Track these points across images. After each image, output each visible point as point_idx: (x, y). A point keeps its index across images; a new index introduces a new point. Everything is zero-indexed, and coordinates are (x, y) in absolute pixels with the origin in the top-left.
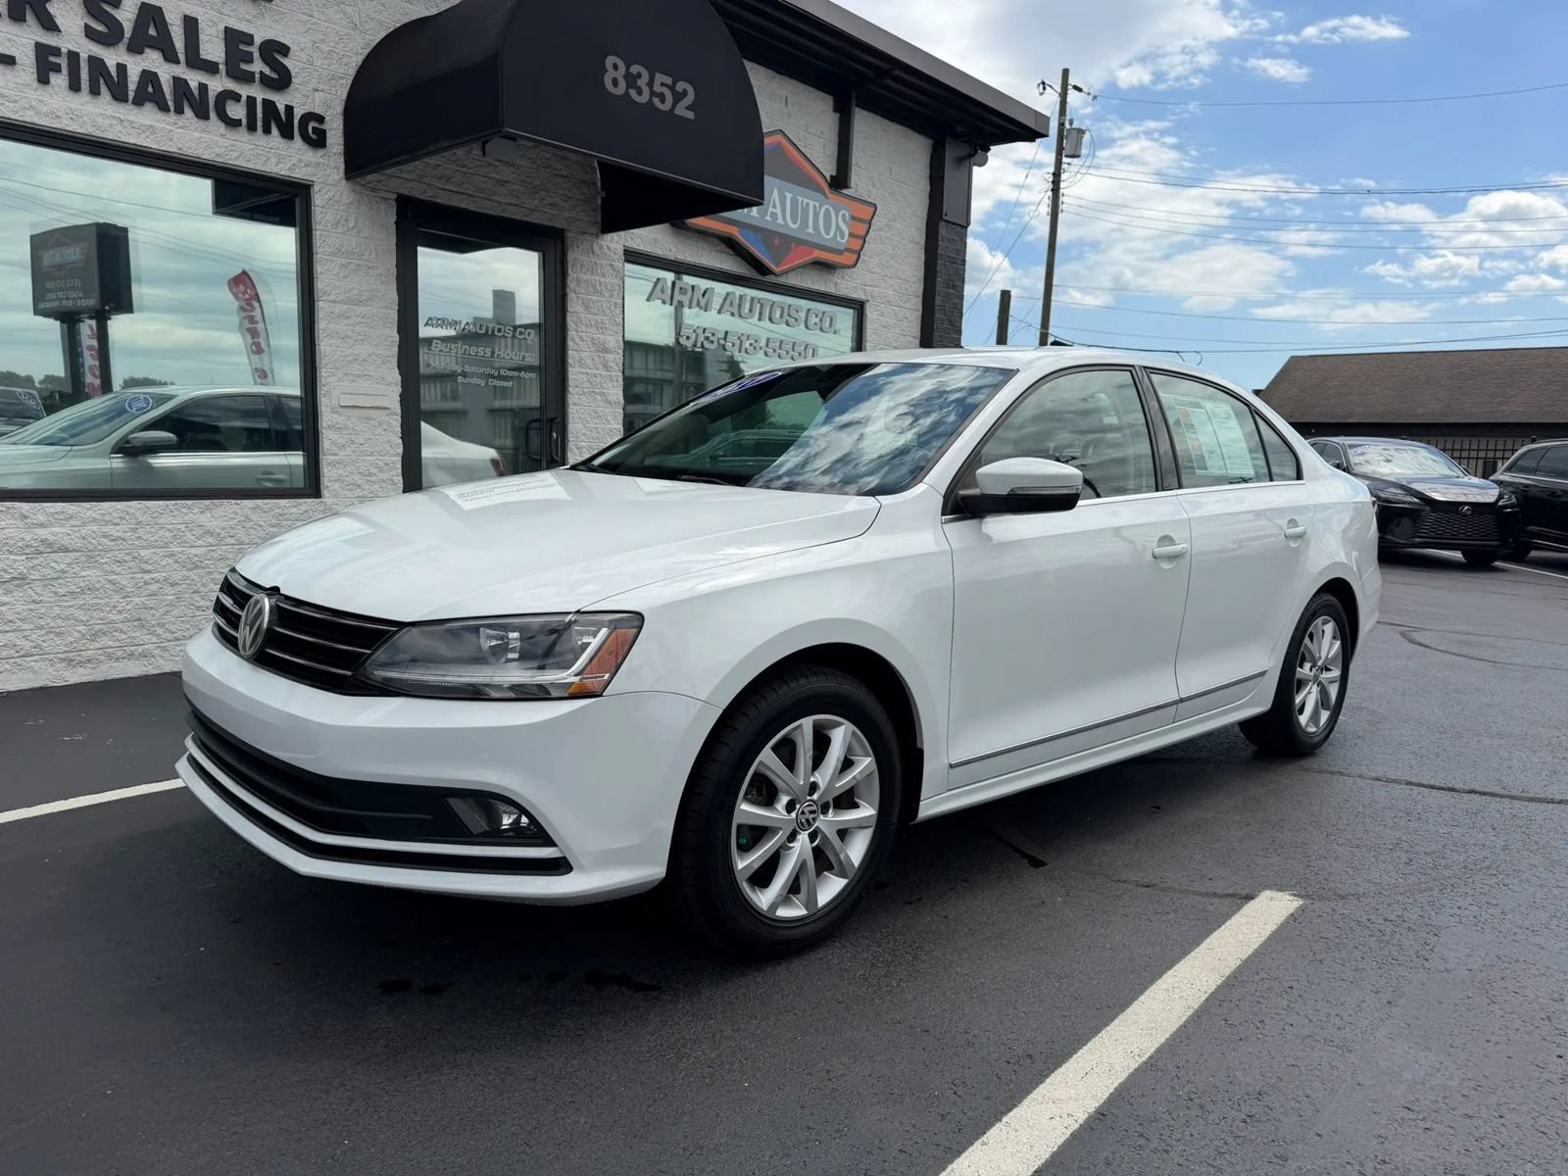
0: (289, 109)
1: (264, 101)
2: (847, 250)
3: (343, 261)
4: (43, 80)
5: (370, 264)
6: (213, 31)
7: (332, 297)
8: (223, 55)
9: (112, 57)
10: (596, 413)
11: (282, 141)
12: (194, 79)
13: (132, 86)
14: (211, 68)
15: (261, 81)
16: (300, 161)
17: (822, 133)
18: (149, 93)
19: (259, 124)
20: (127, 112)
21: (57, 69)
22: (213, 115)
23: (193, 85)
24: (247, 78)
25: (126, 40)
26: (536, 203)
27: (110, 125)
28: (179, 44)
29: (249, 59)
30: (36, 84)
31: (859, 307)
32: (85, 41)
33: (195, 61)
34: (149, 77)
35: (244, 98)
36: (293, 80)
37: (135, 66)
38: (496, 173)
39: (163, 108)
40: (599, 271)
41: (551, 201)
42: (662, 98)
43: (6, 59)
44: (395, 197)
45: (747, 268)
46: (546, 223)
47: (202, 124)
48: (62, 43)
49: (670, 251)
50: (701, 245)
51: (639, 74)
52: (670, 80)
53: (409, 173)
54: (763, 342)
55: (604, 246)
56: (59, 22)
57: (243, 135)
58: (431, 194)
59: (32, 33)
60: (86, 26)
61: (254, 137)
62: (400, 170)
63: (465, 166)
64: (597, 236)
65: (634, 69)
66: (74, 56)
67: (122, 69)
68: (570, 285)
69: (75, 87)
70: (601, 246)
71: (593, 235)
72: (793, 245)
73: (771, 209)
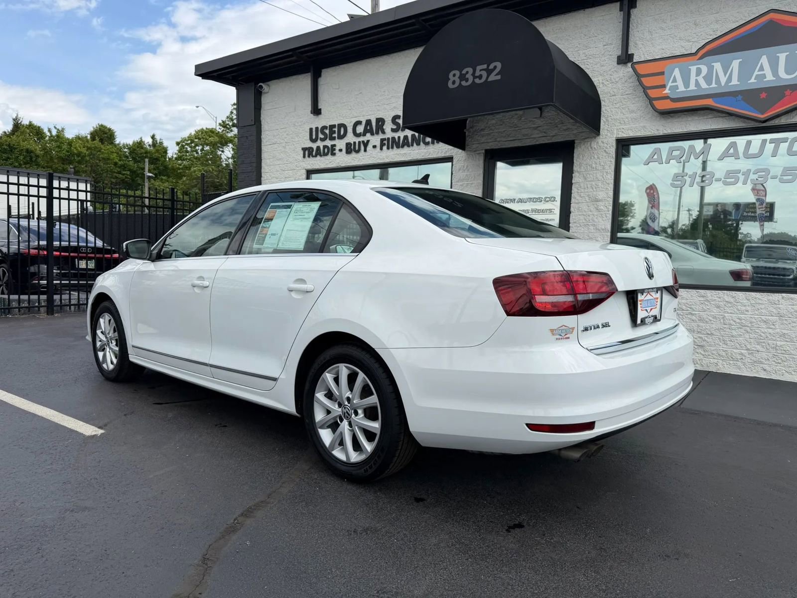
3: (461, 183)
4: (381, 149)
5: (471, 182)
9: (396, 135)
10: (588, 236)
13: (401, 142)
18: (405, 142)
20: (400, 151)
21: (385, 144)
22: (422, 143)
25: (401, 128)
26: (556, 131)
27: (396, 157)
30: (380, 151)
32: (391, 133)
34: (406, 137)
37: (402, 136)
38: (534, 124)
39: (409, 146)
40: (596, 157)
41: (565, 128)
42: (480, 77)
43: (374, 147)
44: (484, 151)
45: (744, 122)
46: (562, 140)
47: (419, 147)
48: (386, 136)
49: (658, 130)
50: (690, 119)
51: (467, 72)
52: (485, 66)
53: (490, 139)
54: (778, 171)
55: (600, 142)
56: (386, 131)
57: (431, 145)
58: (499, 145)
59: (381, 136)
60: (392, 129)
61: (435, 145)
62: (487, 139)
63: (518, 127)
64: (595, 137)
65: (464, 72)
66: (388, 139)
67: (399, 137)
68: (575, 168)
69: (388, 148)
70: (598, 143)
71: (591, 138)
72: (788, 92)
73: (756, 73)
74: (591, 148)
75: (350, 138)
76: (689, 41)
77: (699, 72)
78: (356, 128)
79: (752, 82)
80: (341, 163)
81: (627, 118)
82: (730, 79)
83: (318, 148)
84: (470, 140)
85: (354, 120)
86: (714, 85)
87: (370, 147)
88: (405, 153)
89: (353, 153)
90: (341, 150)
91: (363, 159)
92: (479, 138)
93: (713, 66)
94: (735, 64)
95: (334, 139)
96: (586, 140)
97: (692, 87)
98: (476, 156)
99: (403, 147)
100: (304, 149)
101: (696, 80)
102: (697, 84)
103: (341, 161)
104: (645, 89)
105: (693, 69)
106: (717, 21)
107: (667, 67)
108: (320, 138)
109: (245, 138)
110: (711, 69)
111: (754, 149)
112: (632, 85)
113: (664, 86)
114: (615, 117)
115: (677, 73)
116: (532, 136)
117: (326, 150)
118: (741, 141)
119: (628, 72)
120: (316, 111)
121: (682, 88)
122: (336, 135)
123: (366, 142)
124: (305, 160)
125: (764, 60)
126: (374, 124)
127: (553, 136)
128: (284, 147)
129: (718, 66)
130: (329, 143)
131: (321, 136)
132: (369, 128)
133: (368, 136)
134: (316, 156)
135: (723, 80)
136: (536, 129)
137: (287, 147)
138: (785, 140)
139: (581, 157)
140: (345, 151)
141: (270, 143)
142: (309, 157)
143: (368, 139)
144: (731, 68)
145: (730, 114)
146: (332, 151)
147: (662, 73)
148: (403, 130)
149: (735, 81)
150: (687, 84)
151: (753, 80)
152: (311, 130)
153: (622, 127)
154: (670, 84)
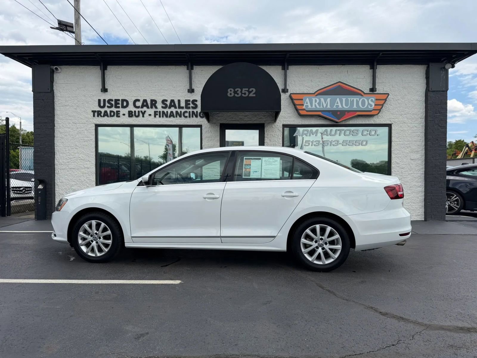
0: (197, 112)
1: (192, 111)
2: (374, 110)
3: (208, 139)
4: (155, 117)
5: (214, 139)
6: (183, 101)
7: (205, 147)
8: (185, 105)
9: (165, 110)
11: (196, 118)
12: (179, 110)
13: (169, 114)
14: (182, 108)
15: (192, 108)
16: (199, 121)
17: (365, 77)
18: (172, 115)
19: (191, 116)
20: (168, 119)
21: (157, 114)
22: (182, 116)
23: (179, 112)
24: (189, 108)
25: (168, 107)
26: (256, 118)
27: (165, 122)
28: (177, 105)
29: (189, 104)
30: (154, 118)
31: (389, 126)
32: (162, 109)
33: (180, 107)
34: (172, 112)
35: (188, 112)
36: (198, 106)
37: (169, 111)
38: (245, 114)
39: (174, 117)
40: (274, 131)
41: (260, 117)
42: (245, 94)
43: (150, 115)
44: (219, 124)
45: (331, 122)
46: (259, 123)
47: (181, 118)
48: (158, 110)
49: (299, 122)
50: (311, 119)
51: (238, 91)
52: (247, 89)
53: (223, 118)
54: (341, 142)
55: (276, 125)
56: (158, 107)
57: (188, 118)
58: (228, 122)
59: (154, 109)
60: (162, 106)
61: (190, 118)
62: (221, 118)
63: (236, 114)
64: (274, 123)
65: (236, 90)
66: (160, 112)
67: (167, 112)
68: (265, 136)
69: (160, 117)
70: (275, 125)
71: (272, 123)
72: (346, 113)
73: (336, 104)
74: (272, 128)
75: (131, 108)
76: (309, 87)
77: (316, 101)
78: (135, 103)
79: (335, 108)
80: (124, 122)
81: (287, 116)
82: (327, 106)
83: (106, 112)
84: (212, 118)
85: (134, 99)
86: (321, 107)
87: (146, 115)
88: (172, 121)
89: (134, 116)
90: (124, 115)
91: (142, 121)
92: (216, 117)
93: (321, 99)
94: (329, 100)
95: (119, 107)
96: (270, 124)
97: (314, 107)
98: (215, 126)
99: (170, 117)
100: (94, 112)
101: (315, 104)
102: (315, 106)
103: (124, 121)
104: (295, 105)
105: (314, 99)
106: (319, 82)
107: (304, 97)
108: (107, 106)
109: (42, 100)
110: (320, 100)
111: (333, 133)
112: (288, 102)
113: (303, 105)
114: (282, 115)
115: (307, 100)
116: (244, 120)
117: (112, 114)
118: (329, 129)
119: (286, 96)
120: (104, 90)
121: (310, 107)
122: (120, 105)
123: (143, 112)
124: (94, 118)
125: (338, 100)
126: (149, 102)
127: (255, 120)
128: (75, 109)
129: (322, 100)
130: (114, 109)
131: (107, 104)
132: (145, 104)
133: (145, 109)
134: (104, 116)
135: (325, 105)
136: (246, 117)
137: (78, 109)
138: (343, 130)
139: (268, 131)
140: (128, 115)
141: (62, 105)
142: (98, 116)
143: (145, 110)
144: (327, 101)
145: (326, 118)
146: (118, 114)
147: (302, 99)
148: (170, 108)
149: (329, 107)
150: (312, 106)
151: (335, 107)
152: (99, 101)
153: (285, 119)
154: (305, 104)
